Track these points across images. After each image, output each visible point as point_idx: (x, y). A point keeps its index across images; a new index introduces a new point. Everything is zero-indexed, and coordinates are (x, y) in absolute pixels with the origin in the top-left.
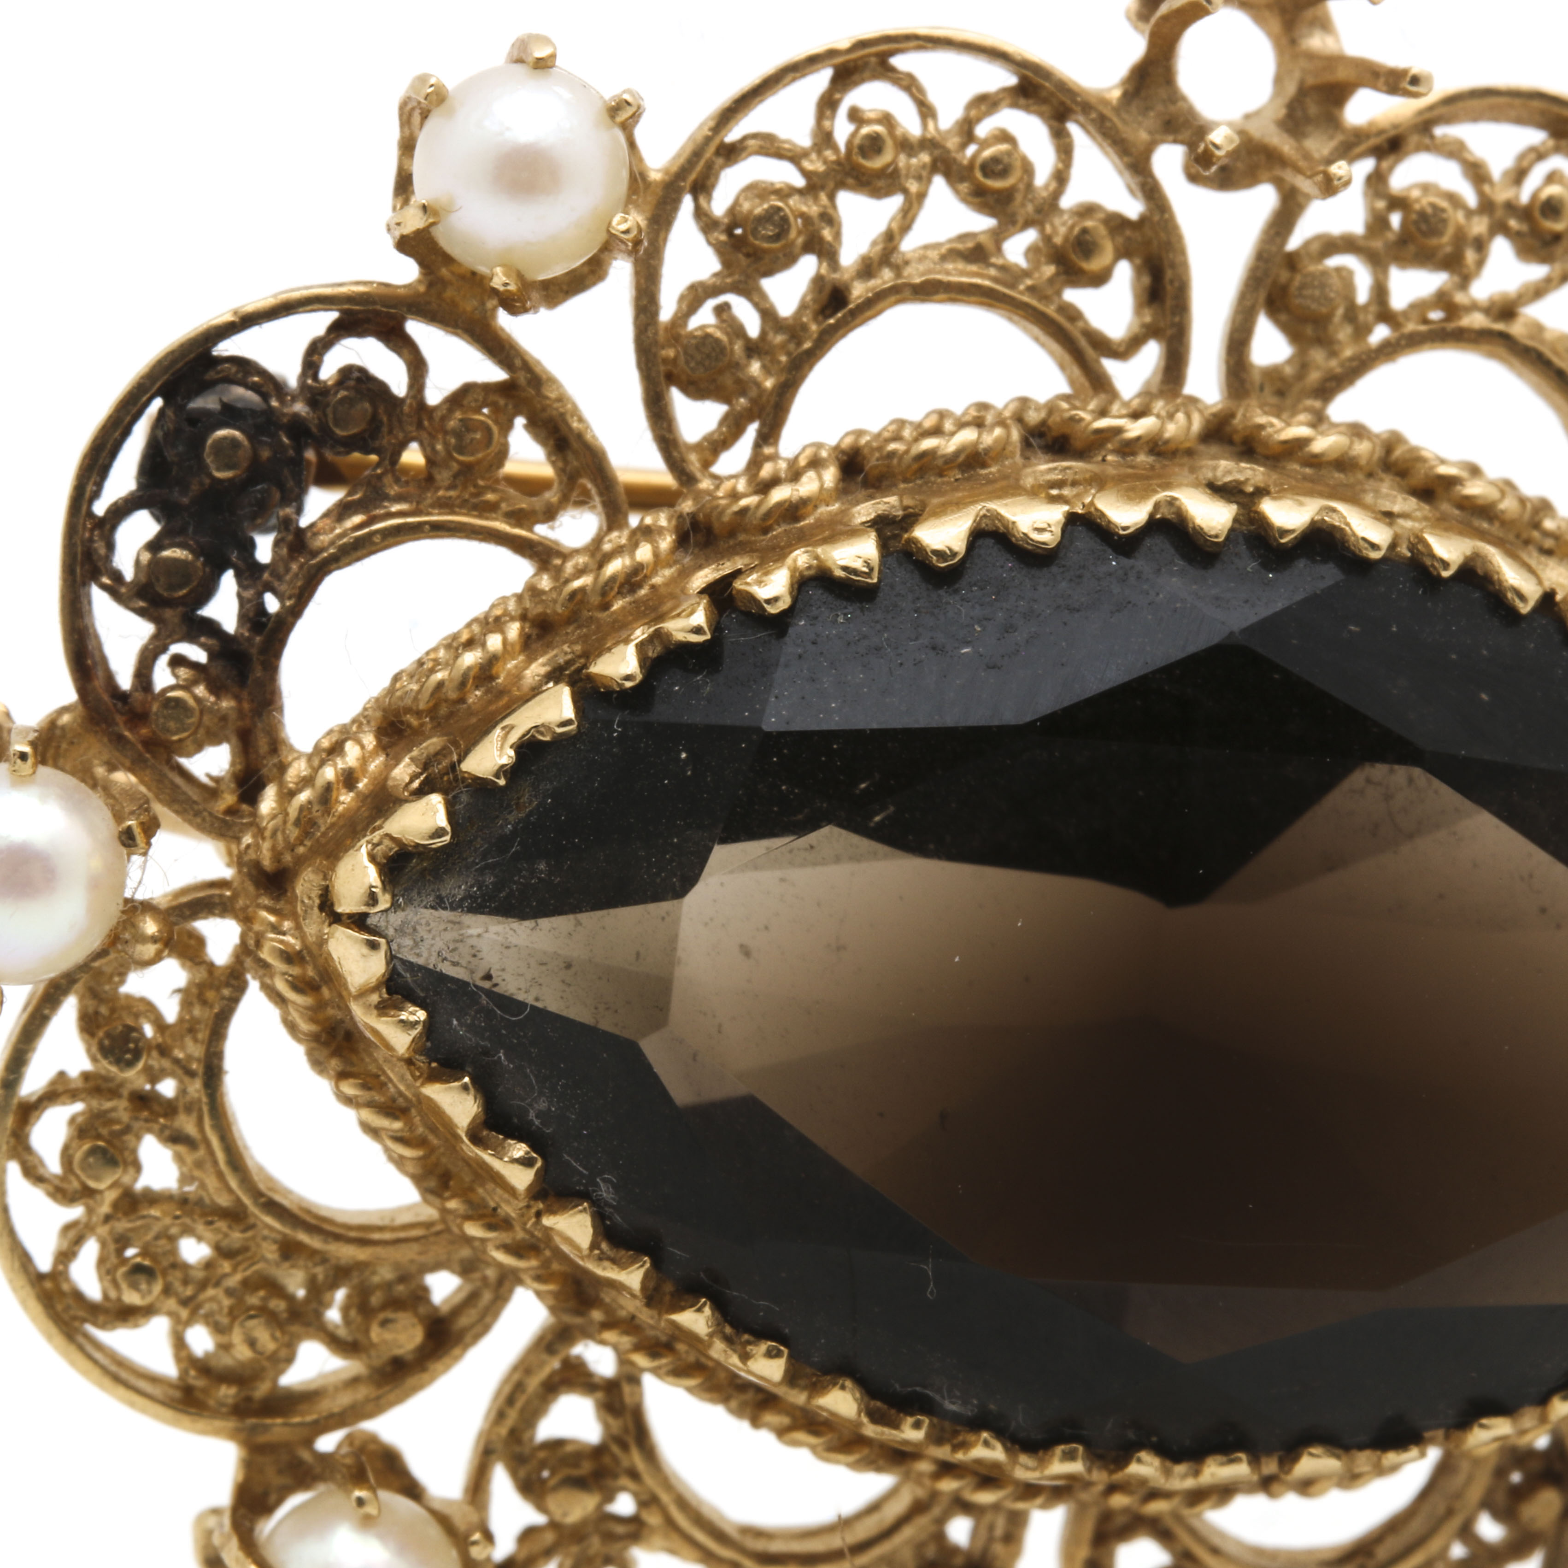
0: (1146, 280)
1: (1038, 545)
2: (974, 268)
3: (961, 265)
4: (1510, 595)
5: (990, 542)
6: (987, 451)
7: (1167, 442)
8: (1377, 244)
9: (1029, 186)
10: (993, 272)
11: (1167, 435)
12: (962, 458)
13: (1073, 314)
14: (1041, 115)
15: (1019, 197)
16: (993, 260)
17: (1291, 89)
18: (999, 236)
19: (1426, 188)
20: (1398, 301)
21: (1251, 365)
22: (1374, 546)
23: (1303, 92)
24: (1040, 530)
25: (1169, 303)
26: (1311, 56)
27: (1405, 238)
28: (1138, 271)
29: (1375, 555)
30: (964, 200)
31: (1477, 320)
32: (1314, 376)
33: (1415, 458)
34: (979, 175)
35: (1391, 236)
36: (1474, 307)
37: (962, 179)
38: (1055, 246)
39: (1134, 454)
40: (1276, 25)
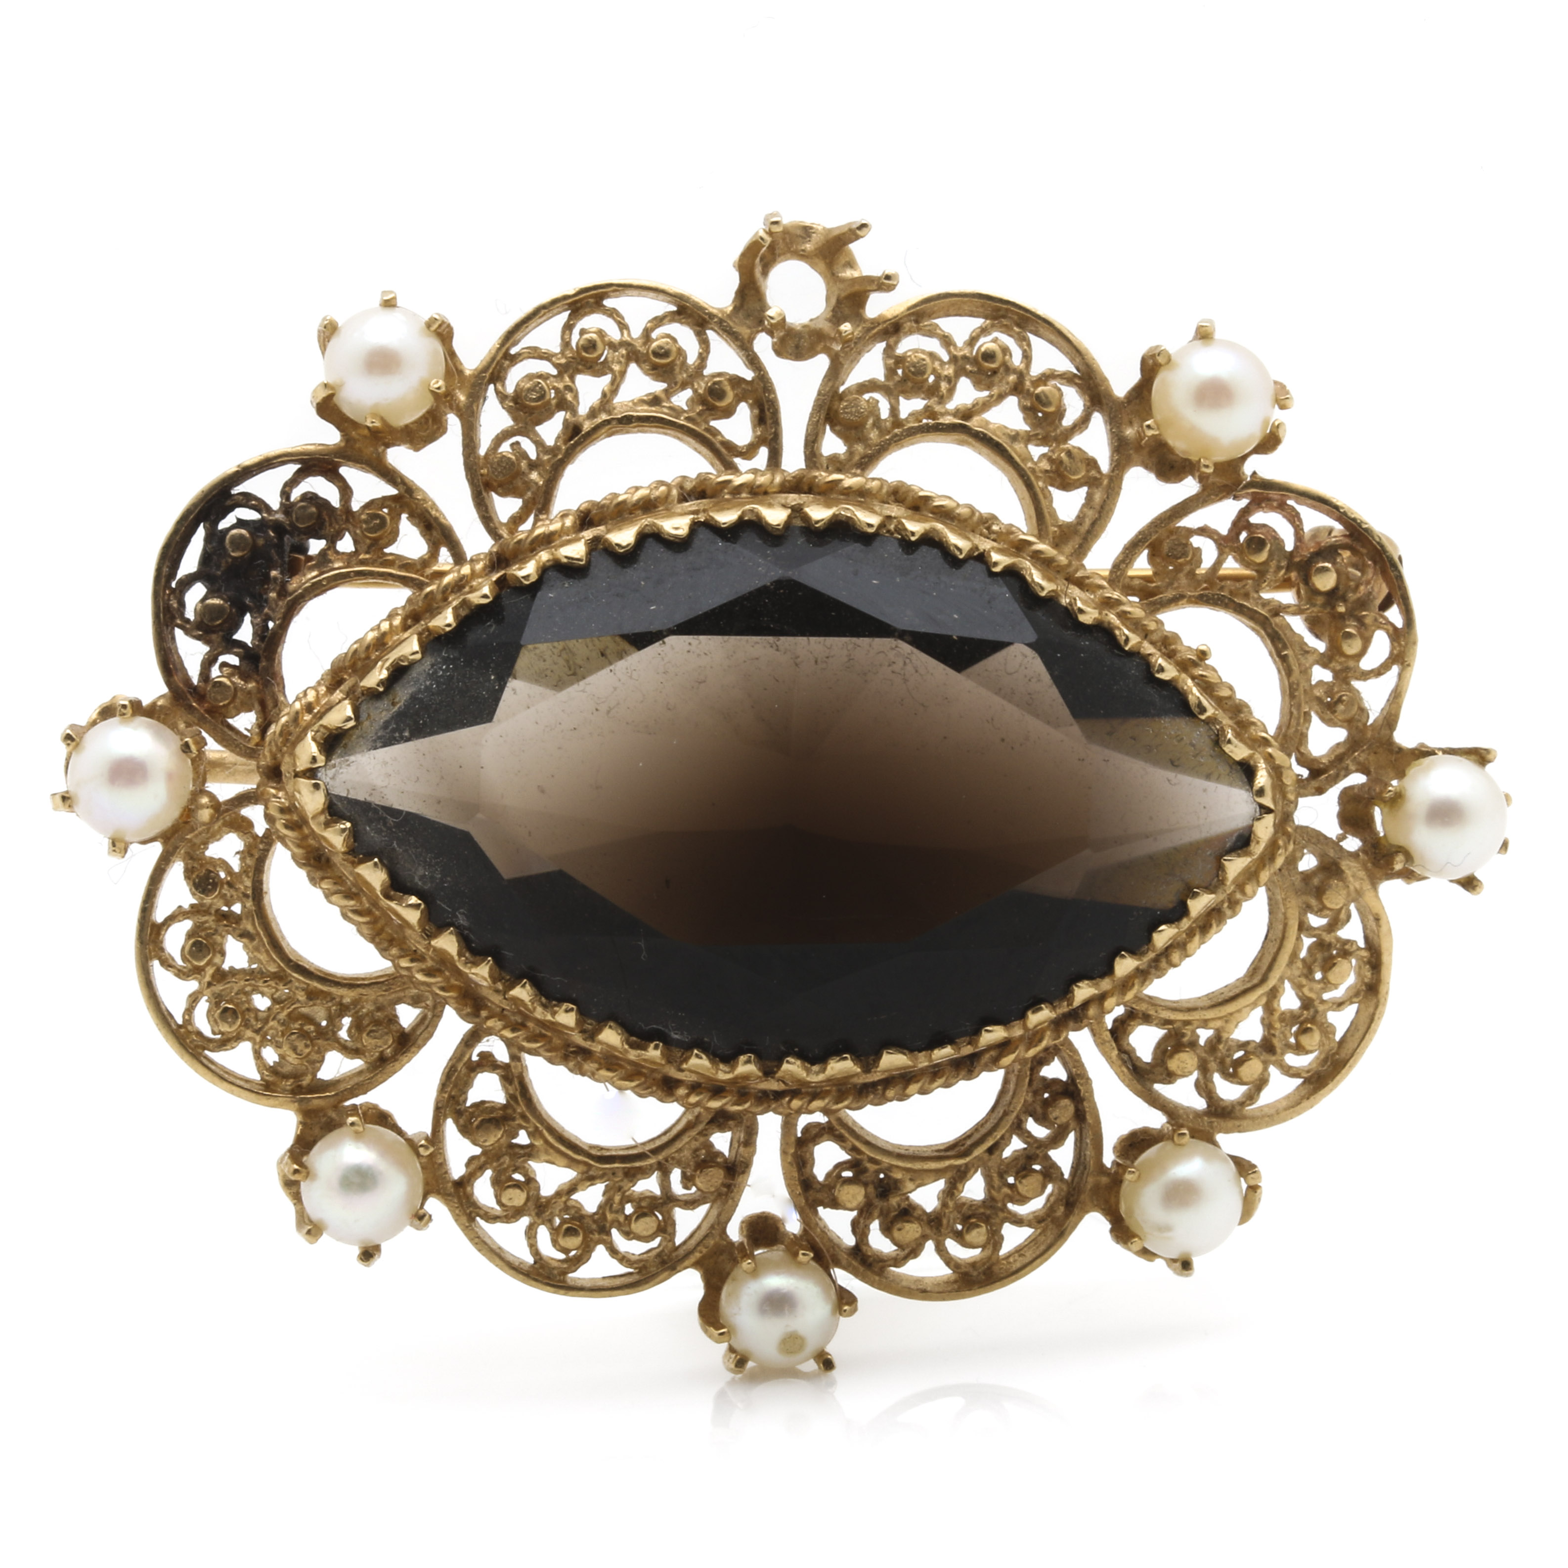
0: (756, 411)
1: (675, 536)
2: (653, 409)
3: (646, 407)
4: (952, 548)
5: (651, 540)
6: (657, 499)
7: (760, 486)
8: (891, 384)
9: (684, 362)
10: (665, 410)
11: (758, 483)
12: (641, 503)
13: (715, 432)
14: (688, 324)
15: (677, 369)
16: (665, 404)
17: (833, 301)
18: (668, 393)
19: (916, 351)
20: (903, 414)
21: (821, 455)
22: (870, 525)
23: (839, 302)
24: (677, 528)
25: (769, 422)
26: (843, 280)
27: (905, 379)
28: (751, 407)
29: (871, 530)
30: (647, 374)
31: (948, 420)
32: (857, 458)
33: (908, 489)
34: (652, 357)
35: (897, 379)
36: (947, 413)
37: (645, 362)
38: (700, 395)
39: (739, 493)
40: (822, 265)
